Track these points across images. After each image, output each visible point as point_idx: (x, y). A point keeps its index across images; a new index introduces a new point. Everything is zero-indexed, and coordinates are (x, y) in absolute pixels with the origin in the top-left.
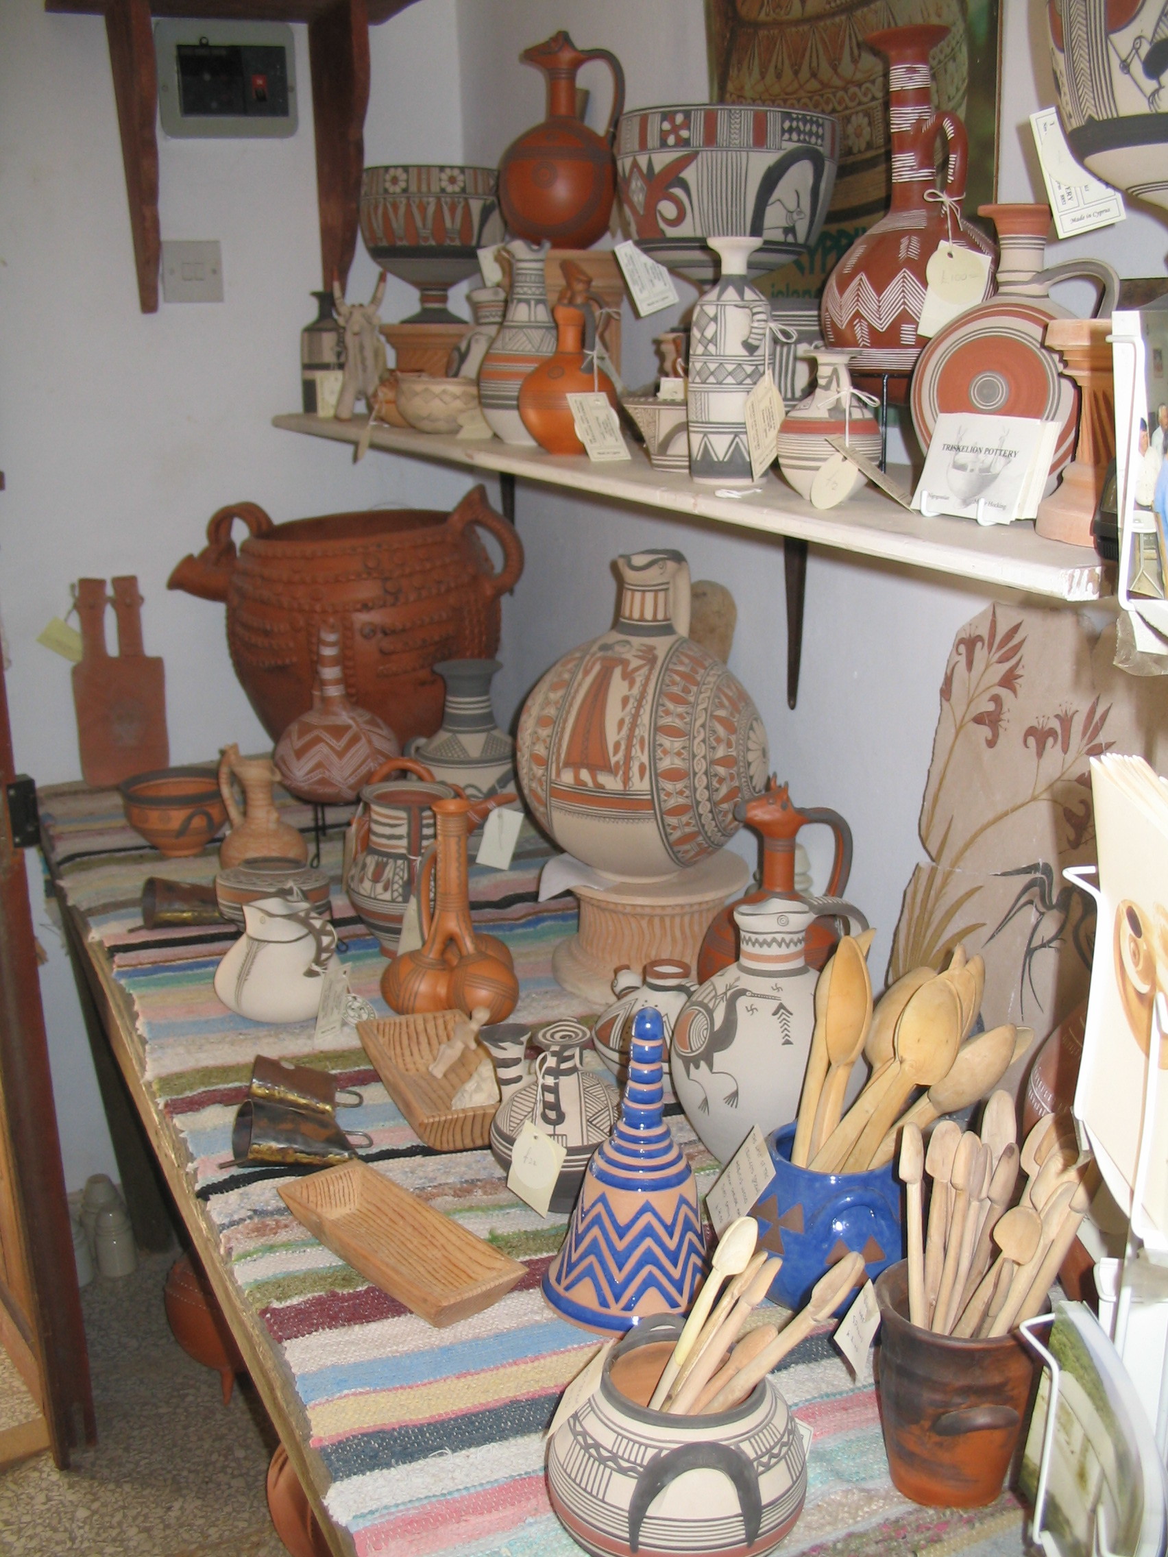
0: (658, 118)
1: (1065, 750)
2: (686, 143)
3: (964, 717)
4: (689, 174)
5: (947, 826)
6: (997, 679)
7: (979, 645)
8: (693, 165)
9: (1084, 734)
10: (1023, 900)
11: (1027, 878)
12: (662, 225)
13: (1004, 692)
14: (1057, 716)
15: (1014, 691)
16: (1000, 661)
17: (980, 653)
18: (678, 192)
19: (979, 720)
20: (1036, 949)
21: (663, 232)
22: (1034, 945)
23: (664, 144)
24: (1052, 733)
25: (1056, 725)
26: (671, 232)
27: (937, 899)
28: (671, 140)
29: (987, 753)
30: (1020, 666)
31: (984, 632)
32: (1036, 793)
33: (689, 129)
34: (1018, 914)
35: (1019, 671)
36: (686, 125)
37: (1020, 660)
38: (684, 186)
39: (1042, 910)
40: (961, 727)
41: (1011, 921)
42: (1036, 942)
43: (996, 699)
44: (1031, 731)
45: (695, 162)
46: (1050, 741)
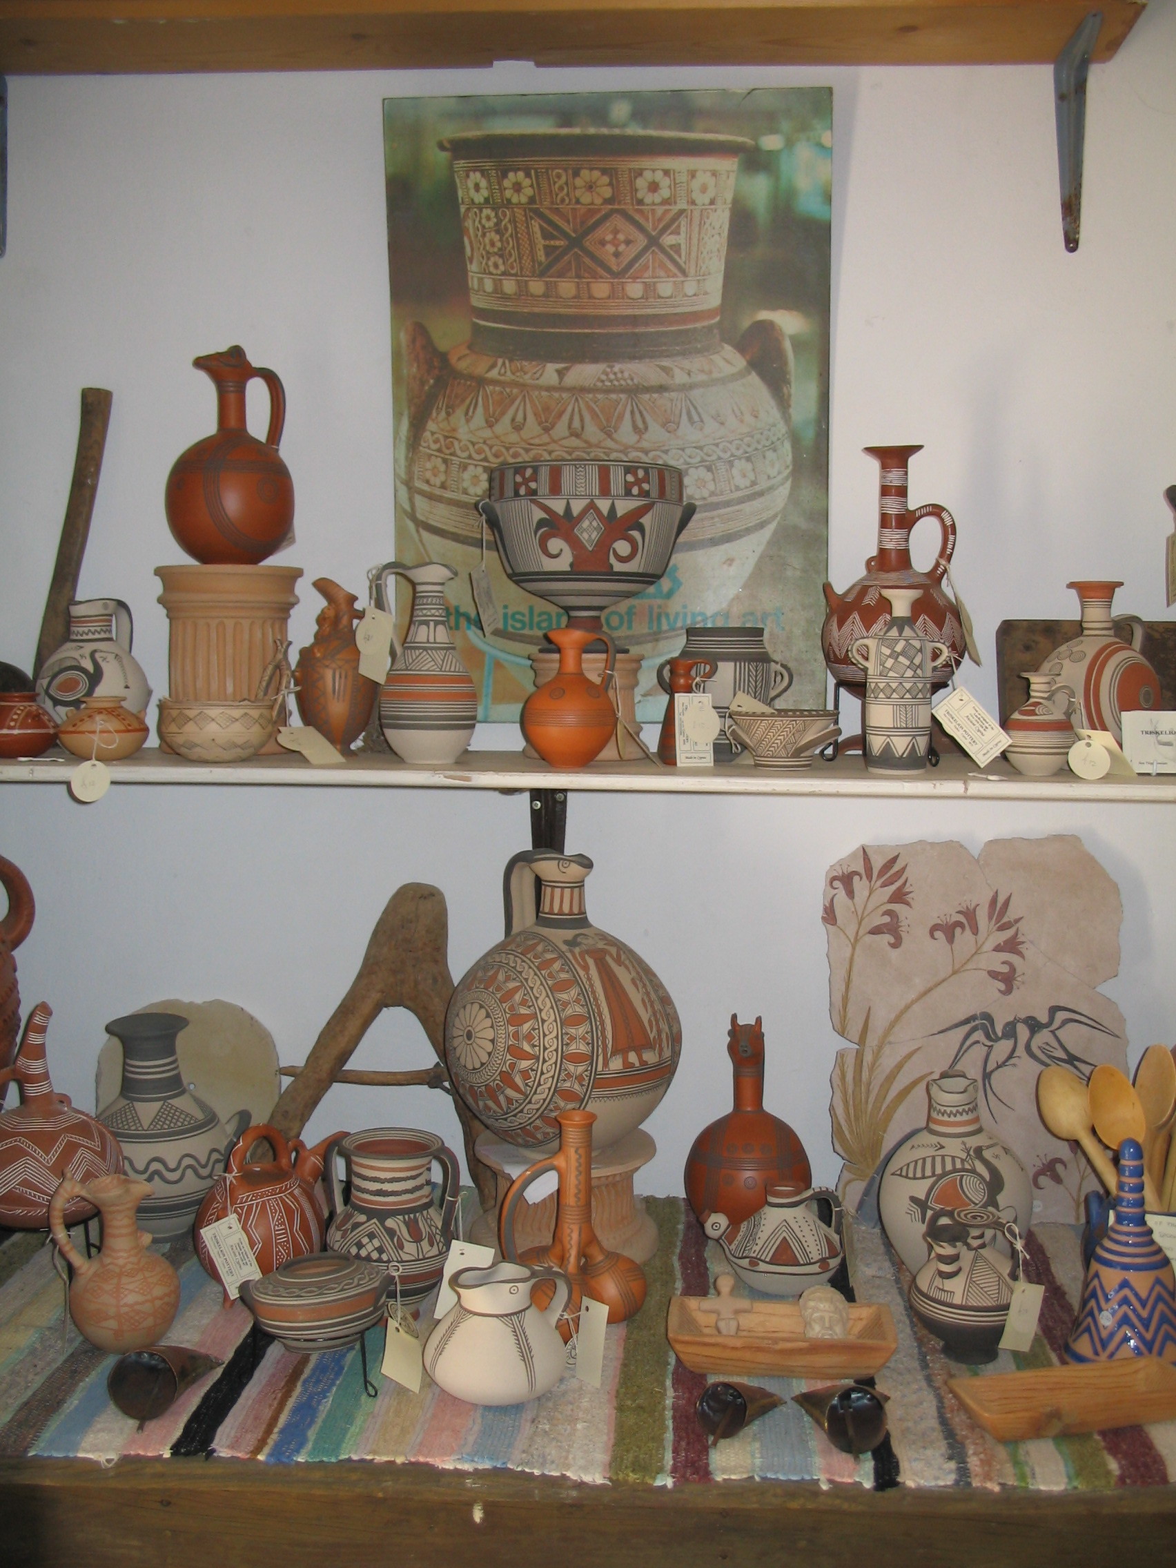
0: (621, 471)
1: (975, 931)
2: (645, 494)
3: (857, 933)
4: (646, 520)
5: (865, 1015)
6: (886, 898)
7: (856, 878)
8: (650, 513)
9: (990, 918)
10: (968, 1043)
11: (967, 1028)
12: (612, 560)
13: (896, 907)
14: (958, 912)
15: (908, 904)
16: (884, 885)
17: (860, 885)
18: (636, 534)
19: (876, 931)
20: (992, 1072)
21: (612, 566)
22: (988, 1070)
23: (628, 493)
24: (959, 924)
25: (962, 918)
26: (618, 567)
27: (872, 1069)
28: (635, 491)
29: (894, 954)
30: (908, 884)
31: (859, 866)
32: (956, 968)
33: (649, 483)
34: (965, 1055)
35: (907, 889)
36: (646, 479)
37: (906, 881)
38: (641, 529)
39: (990, 1044)
40: (856, 940)
41: (959, 1063)
42: (991, 1065)
43: (889, 913)
44: (934, 929)
45: (651, 511)
46: (958, 930)
